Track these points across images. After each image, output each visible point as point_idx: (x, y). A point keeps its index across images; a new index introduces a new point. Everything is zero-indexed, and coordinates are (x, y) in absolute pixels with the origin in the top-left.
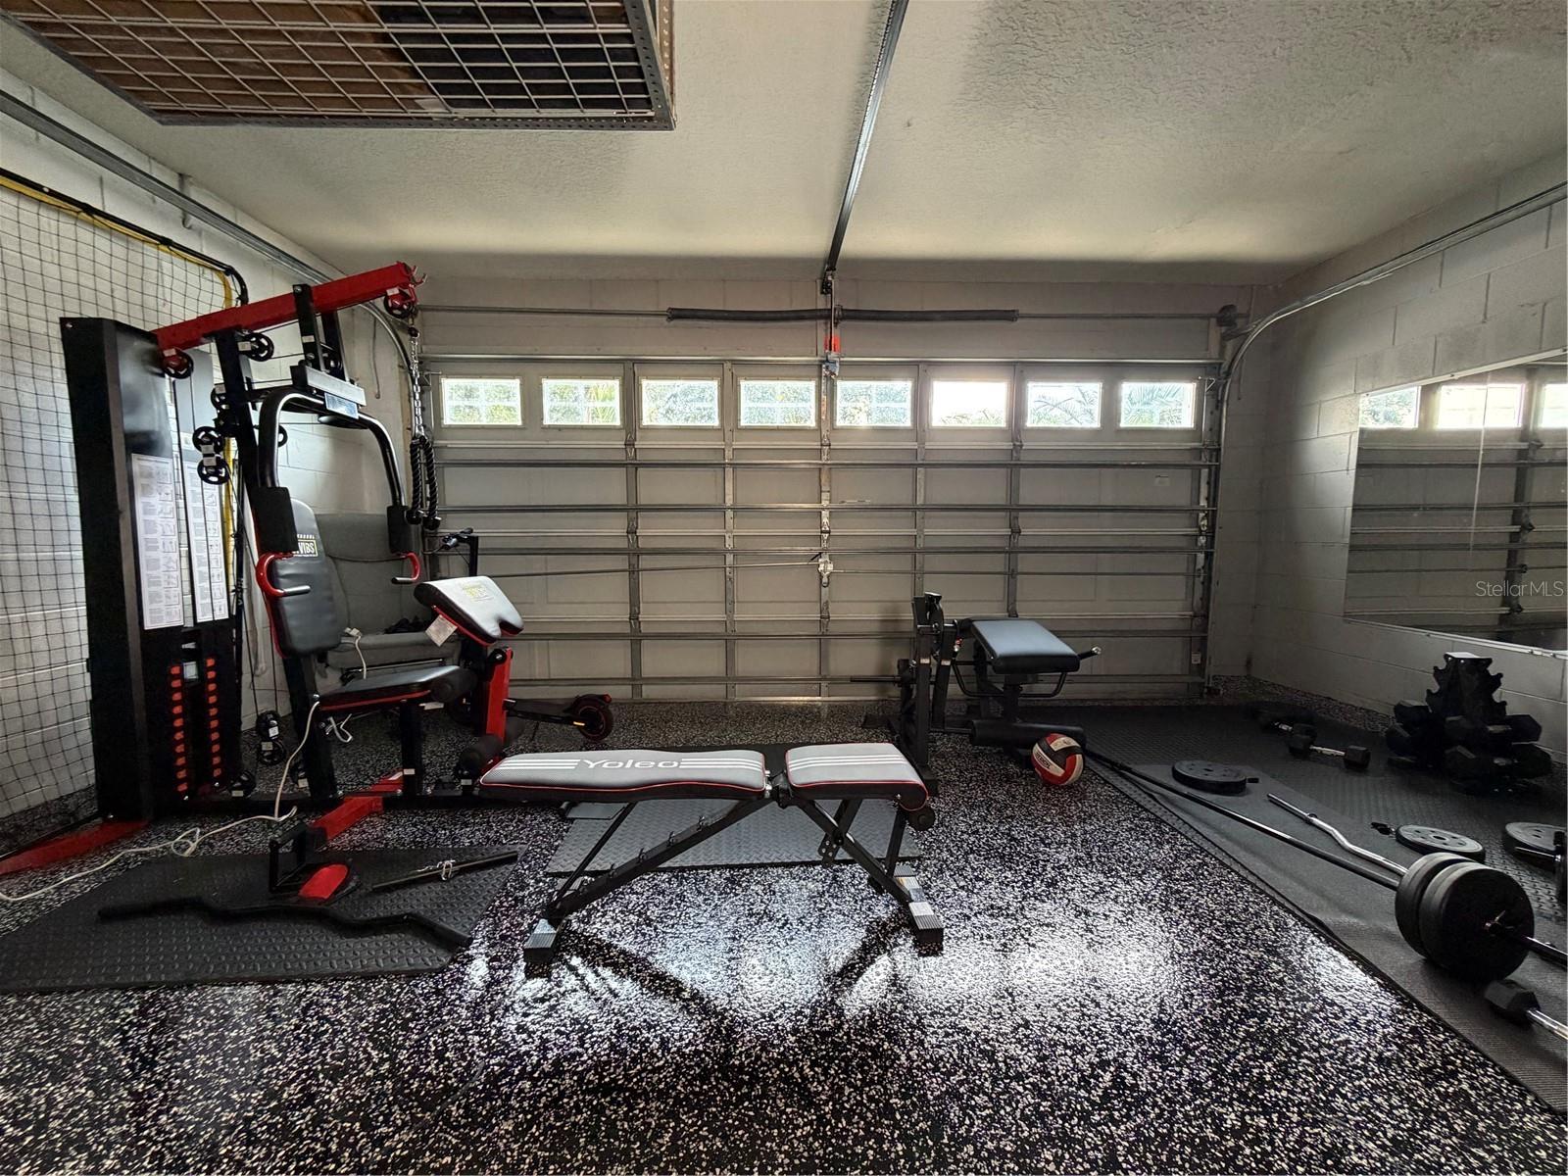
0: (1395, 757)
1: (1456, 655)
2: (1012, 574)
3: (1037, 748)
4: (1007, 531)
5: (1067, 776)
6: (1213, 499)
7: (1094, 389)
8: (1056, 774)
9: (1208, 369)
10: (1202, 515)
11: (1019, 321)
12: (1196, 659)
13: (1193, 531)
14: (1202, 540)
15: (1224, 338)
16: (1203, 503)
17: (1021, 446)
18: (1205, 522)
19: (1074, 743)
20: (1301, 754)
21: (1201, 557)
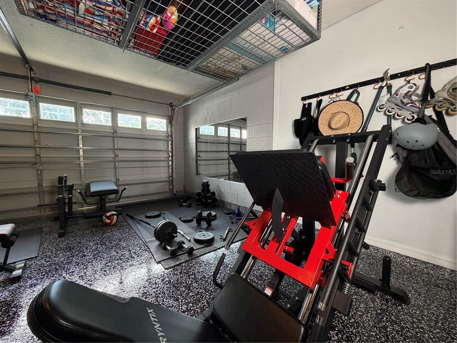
0: (197, 203)
1: (204, 181)
2: (115, 168)
3: (104, 216)
4: (114, 156)
5: (111, 222)
6: (172, 148)
7: (139, 118)
8: (108, 222)
9: (169, 117)
10: (170, 152)
11: (112, 95)
12: (171, 187)
13: (168, 156)
14: (170, 158)
15: (172, 110)
16: (170, 149)
17: (117, 131)
18: (171, 154)
19: (115, 213)
20: (181, 206)
21: (170, 163)
